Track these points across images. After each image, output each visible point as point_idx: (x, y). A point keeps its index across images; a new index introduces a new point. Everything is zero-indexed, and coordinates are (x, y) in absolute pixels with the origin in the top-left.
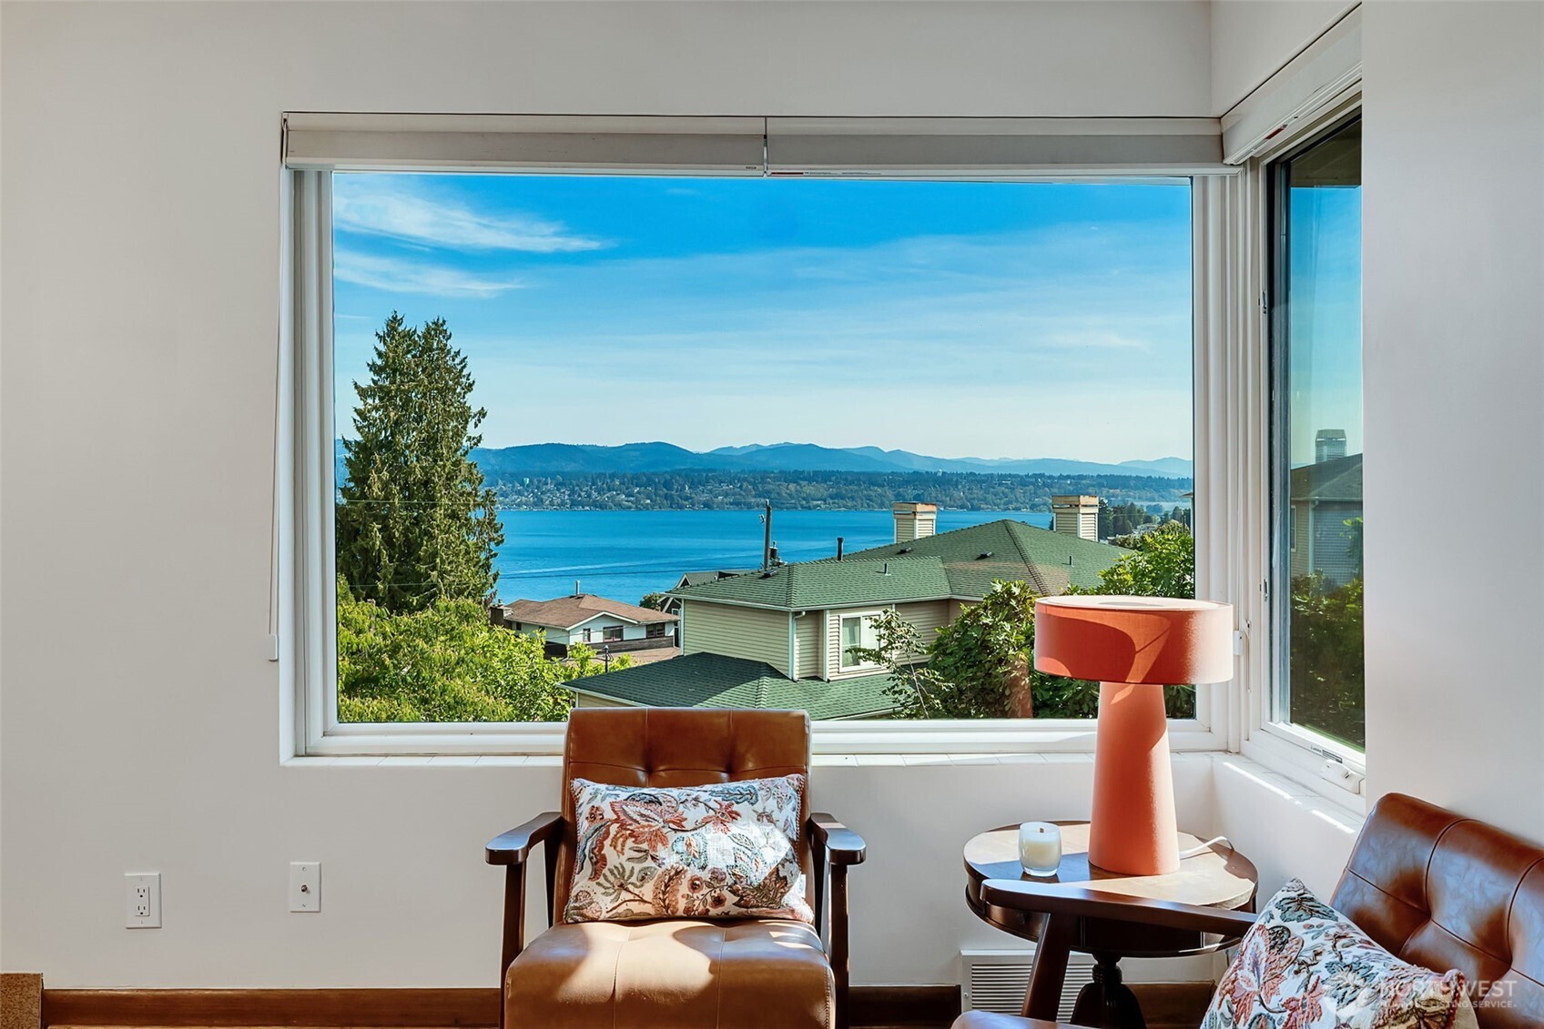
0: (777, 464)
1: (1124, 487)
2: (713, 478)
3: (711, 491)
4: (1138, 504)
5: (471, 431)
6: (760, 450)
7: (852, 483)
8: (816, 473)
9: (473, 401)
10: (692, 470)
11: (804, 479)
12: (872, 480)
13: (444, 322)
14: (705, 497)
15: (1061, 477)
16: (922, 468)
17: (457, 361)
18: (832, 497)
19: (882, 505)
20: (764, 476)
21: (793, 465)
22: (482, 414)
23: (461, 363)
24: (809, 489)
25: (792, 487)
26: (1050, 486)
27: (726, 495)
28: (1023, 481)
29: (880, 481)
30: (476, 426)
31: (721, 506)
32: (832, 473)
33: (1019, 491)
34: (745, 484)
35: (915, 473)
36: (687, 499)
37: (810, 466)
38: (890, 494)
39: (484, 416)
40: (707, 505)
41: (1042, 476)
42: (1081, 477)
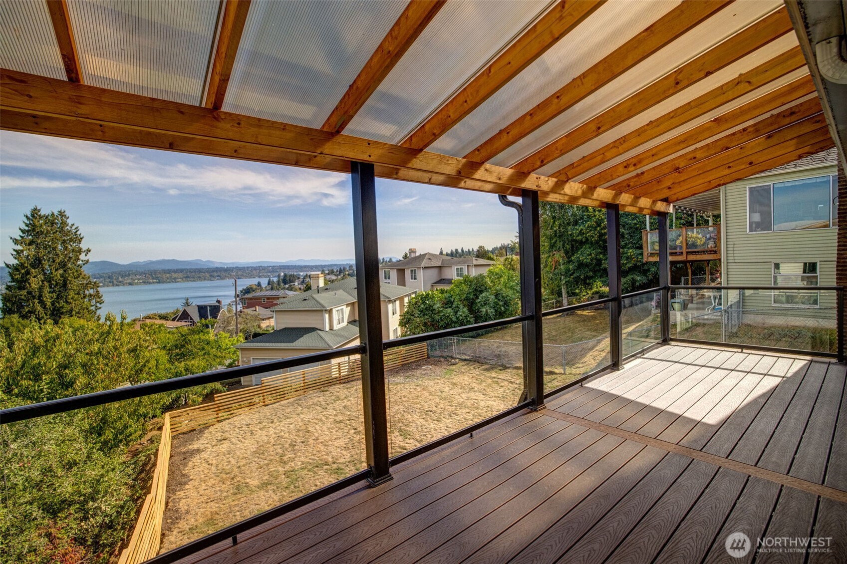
0: (160, 267)
1: (288, 269)
2: (132, 274)
3: (132, 279)
4: (295, 273)
5: (82, 257)
6: (152, 262)
7: (192, 272)
8: (177, 270)
9: (84, 246)
10: (121, 271)
11: (173, 272)
12: (200, 271)
13: (65, 211)
14: (130, 281)
15: (268, 267)
16: (219, 266)
17: (73, 228)
18: (184, 277)
19: (205, 279)
20: (155, 272)
21: (167, 267)
22: (89, 251)
23: (76, 229)
24: (175, 275)
25: (168, 275)
26: (264, 270)
27: (139, 279)
28: (255, 269)
29: (203, 271)
30: (86, 255)
31: (137, 284)
32: (184, 269)
33: (254, 272)
34: (147, 275)
35: (217, 268)
36: (120, 282)
37: (175, 267)
38: (208, 275)
39: (90, 251)
40: (130, 284)
41: (261, 266)
42: (274, 266)
